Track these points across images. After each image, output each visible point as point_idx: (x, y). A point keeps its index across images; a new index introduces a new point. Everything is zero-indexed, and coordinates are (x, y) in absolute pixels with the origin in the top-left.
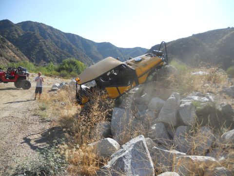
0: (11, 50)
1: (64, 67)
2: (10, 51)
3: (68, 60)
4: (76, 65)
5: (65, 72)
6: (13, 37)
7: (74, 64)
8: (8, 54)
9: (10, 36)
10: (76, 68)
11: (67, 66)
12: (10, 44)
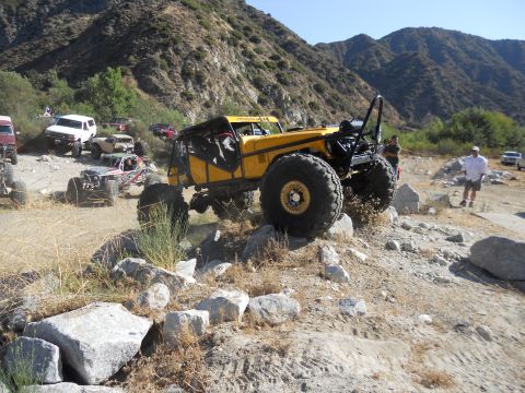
0: (364, 95)
1: (452, 129)
2: (362, 98)
3: (465, 112)
4: (484, 124)
5: (450, 143)
6: (371, 67)
7: (480, 122)
8: (358, 105)
9: (366, 68)
10: (484, 132)
11: (460, 127)
12: (363, 83)
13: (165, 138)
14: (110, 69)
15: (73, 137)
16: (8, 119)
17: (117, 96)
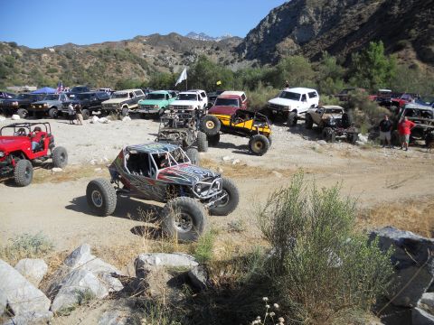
13: (394, 107)
14: (372, 43)
15: (288, 108)
16: (240, 94)
17: (378, 68)
